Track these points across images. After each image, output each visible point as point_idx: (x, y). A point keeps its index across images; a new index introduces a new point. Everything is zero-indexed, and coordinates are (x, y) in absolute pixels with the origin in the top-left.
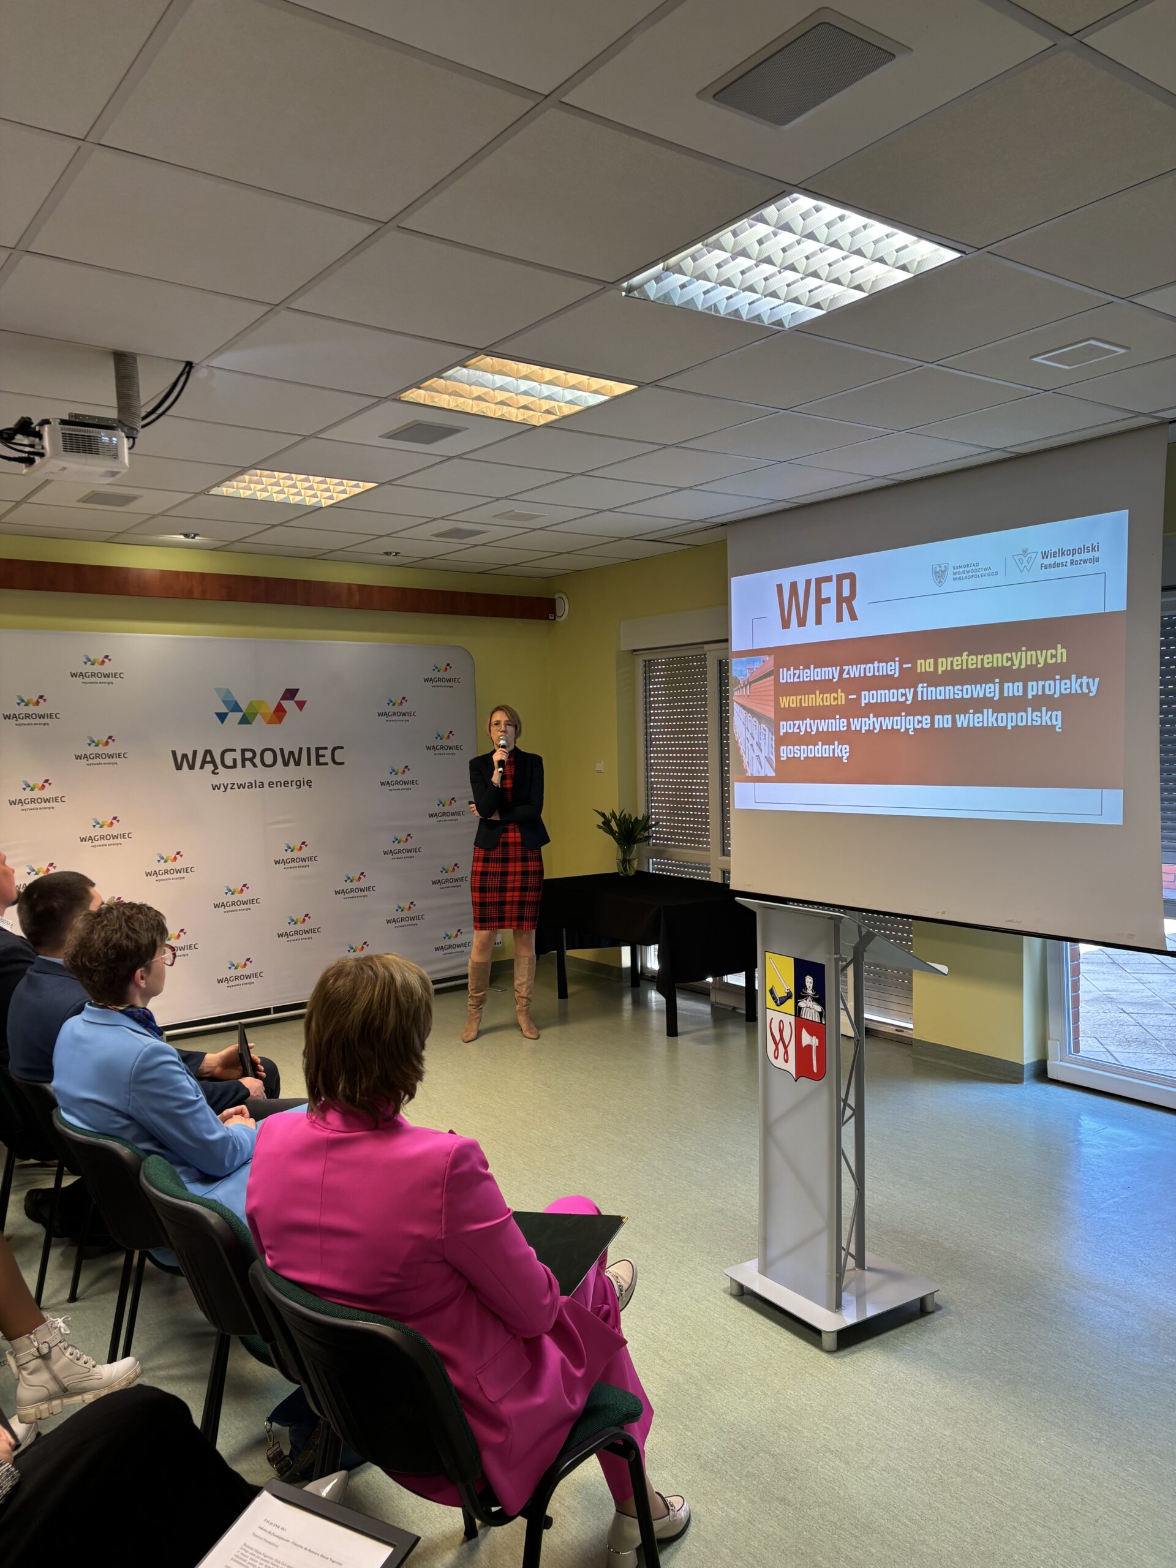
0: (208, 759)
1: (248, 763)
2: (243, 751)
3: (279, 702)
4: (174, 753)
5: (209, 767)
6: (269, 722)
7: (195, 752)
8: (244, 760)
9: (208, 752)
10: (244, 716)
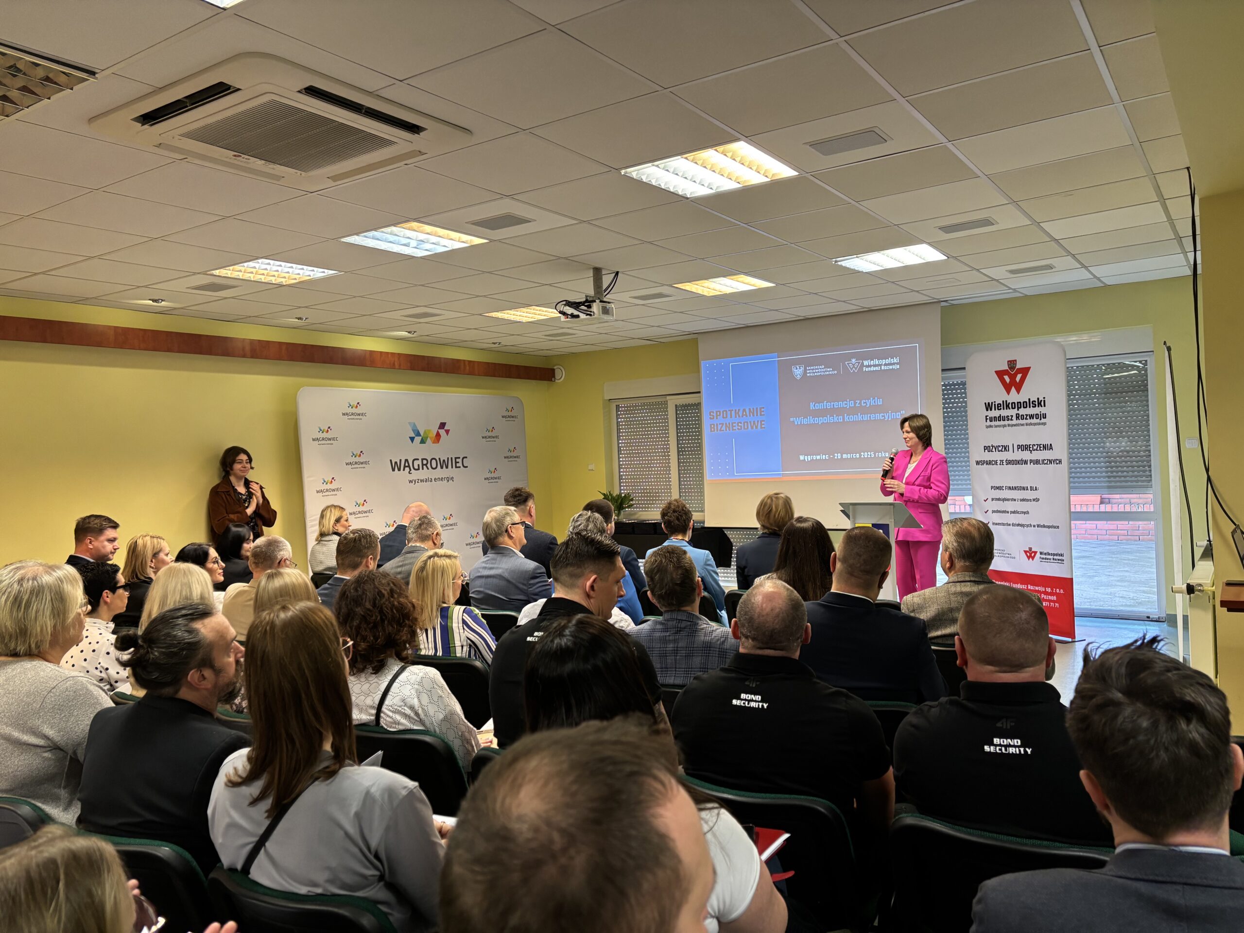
0: (407, 465)
1: (425, 467)
2: (423, 460)
3: (438, 431)
4: (391, 460)
5: (407, 469)
6: (434, 442)
7: (401, 460)
8: (423, 465)
9: (406, 460)
10: (422, 439)
